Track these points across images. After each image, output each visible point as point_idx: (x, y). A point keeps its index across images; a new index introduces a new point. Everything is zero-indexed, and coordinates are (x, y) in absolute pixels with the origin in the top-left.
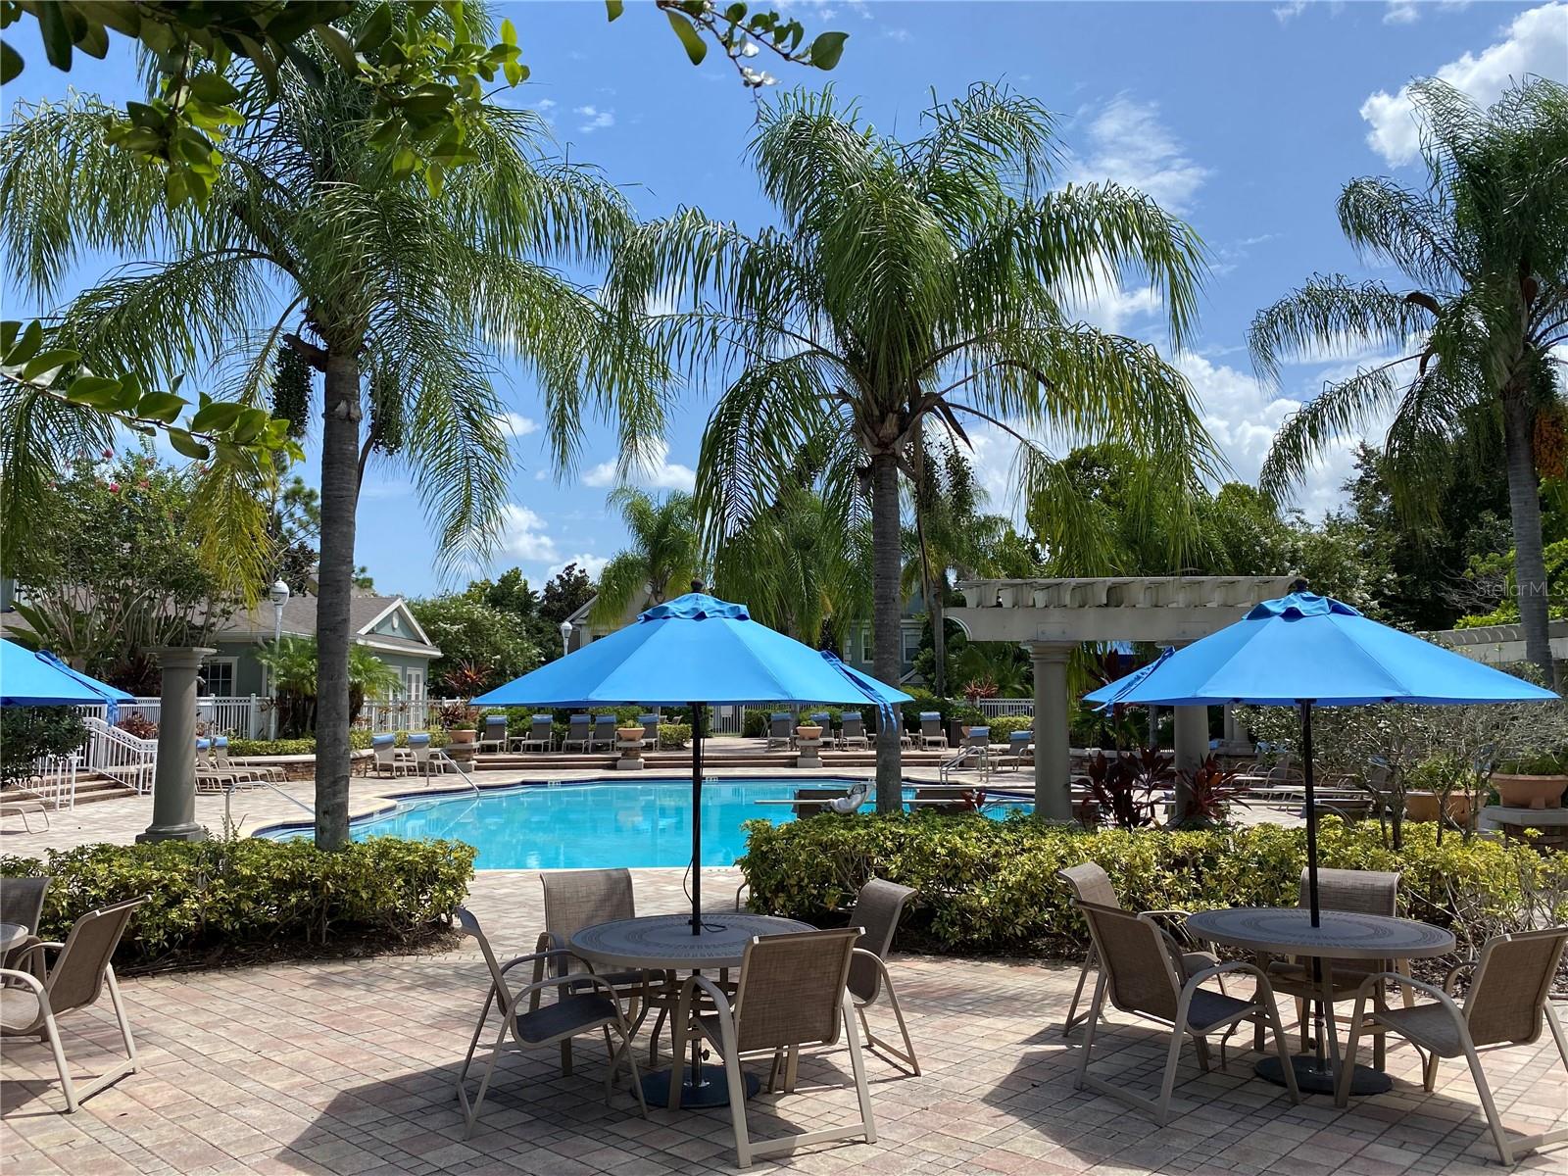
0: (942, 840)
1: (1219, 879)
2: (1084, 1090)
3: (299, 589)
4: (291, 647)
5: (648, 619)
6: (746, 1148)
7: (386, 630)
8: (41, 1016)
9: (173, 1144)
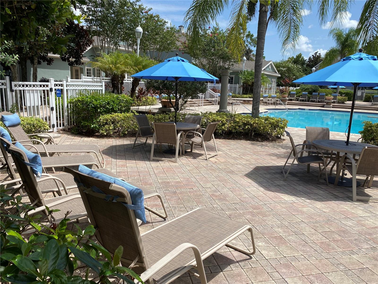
3: (248, 60)
4: (246, 73)
5: (344, 60)
6: (355, 196)
7: (268, 69)
8: (202, 141)
9: (225, 169)
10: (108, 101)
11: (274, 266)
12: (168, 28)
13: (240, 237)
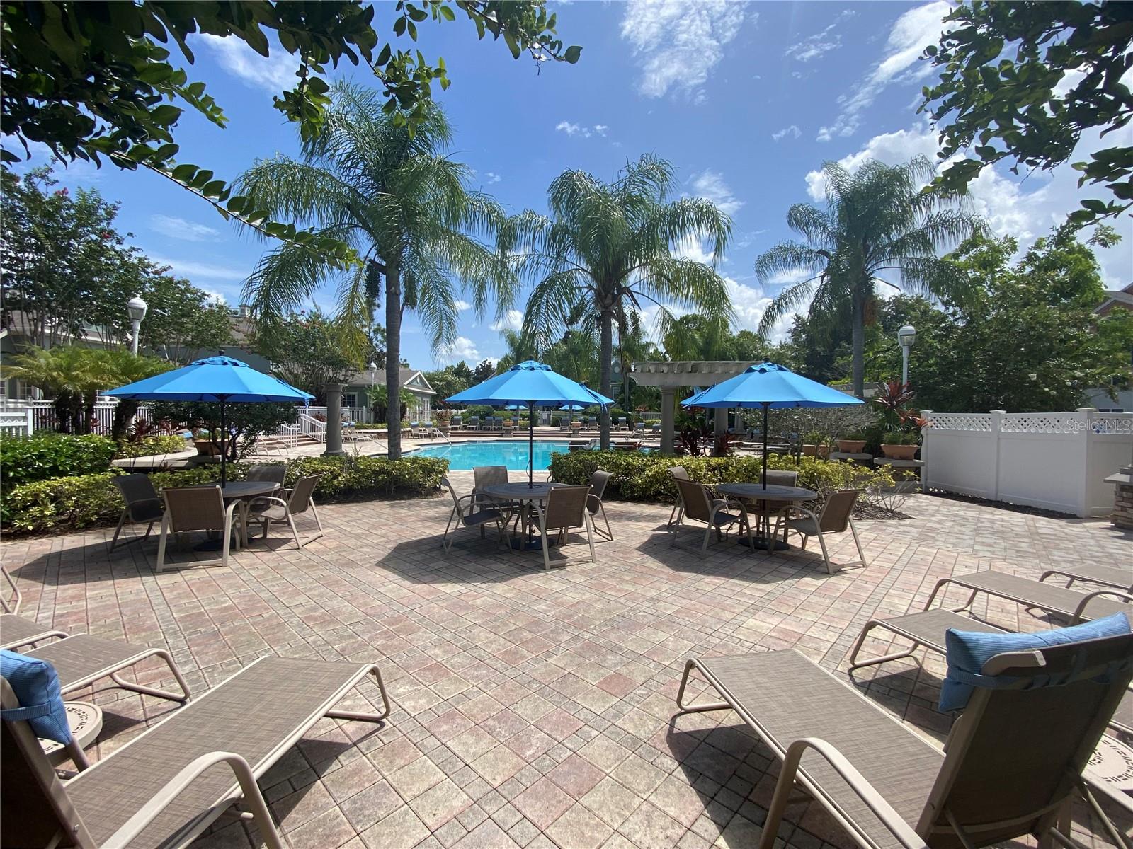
0: (624, 460)
1: (729, 475)
2: (674, 546)
3: (380, 366)
4: (378, 389)
5: (512, 370)
6: (548, 563)
7: (415, 383)
8: (287, 515)
9: (337, 560)
10: (39, 452)
11: (426, 725)
12: (210, 306)
13: (362, 688)
